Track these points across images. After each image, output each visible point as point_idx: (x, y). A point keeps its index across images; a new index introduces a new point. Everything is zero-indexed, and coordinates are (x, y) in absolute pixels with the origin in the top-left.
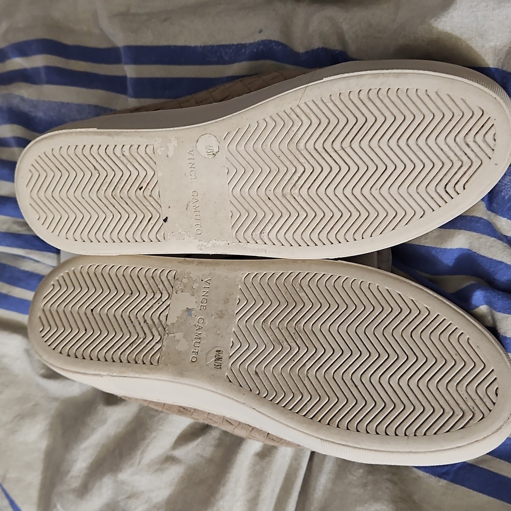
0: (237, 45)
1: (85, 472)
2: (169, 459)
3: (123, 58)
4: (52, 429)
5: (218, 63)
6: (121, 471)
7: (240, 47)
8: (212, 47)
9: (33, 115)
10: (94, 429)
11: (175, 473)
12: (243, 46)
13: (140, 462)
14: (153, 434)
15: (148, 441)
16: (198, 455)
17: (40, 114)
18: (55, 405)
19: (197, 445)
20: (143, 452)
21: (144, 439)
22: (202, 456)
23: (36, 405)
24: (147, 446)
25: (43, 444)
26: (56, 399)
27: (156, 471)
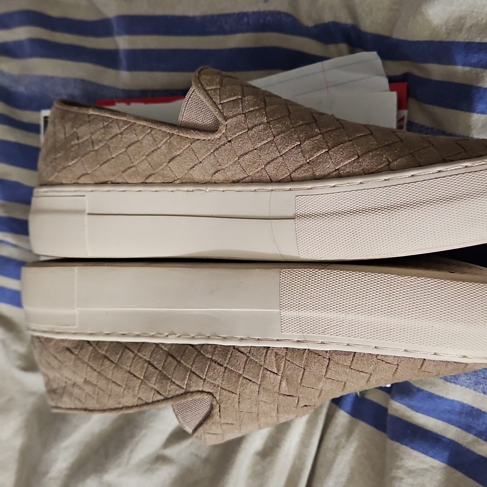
0: (239, 14)
1: (65, 472)
2: (160, 459)
3: (116, 29)
4: (28, 426)
5: (218, 33)
6: (107, 471)
7: (242, 16)
8: (212, 16)
9: (13, 90)
10: (76, 427)
11: (166, 473)
12: (245, 14)
13: (128, 462)
14: (144, 432)
15: (137, 439)
16: (192, 454)
17: (21, 89)
18: (31, 400)
19: (191, 443)
20: (132, 451)
21: (132, 436)
22: (197, 456)
23: (10, 400)
24: (137, 444)
25: (18, 442)
26: (32, 393)
27: (146, 471)
